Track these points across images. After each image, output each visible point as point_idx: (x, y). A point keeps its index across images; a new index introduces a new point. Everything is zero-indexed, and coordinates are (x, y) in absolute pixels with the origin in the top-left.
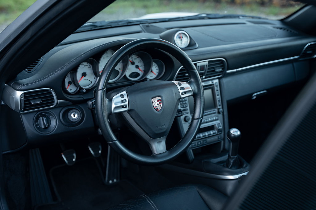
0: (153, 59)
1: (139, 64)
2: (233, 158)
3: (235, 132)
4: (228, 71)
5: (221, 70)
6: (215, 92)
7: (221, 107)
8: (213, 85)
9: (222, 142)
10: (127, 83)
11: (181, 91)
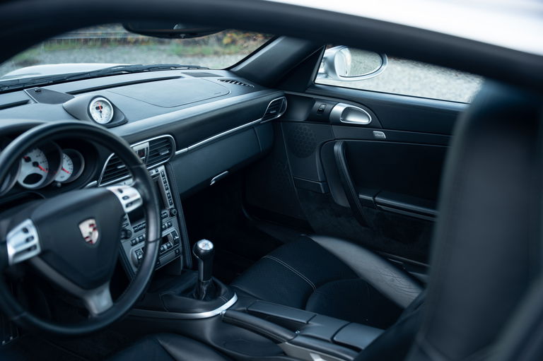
0: (63, 148)
1: (39, 160)
2: (206, 284)
3: (205, 245)
4: (177, 153)
5: (168, 152)
6: (162, 186)
7: (173, 206)
8: (159, 174)
9: (182, 257)
10: (22, 194)
11: (124, 203)
